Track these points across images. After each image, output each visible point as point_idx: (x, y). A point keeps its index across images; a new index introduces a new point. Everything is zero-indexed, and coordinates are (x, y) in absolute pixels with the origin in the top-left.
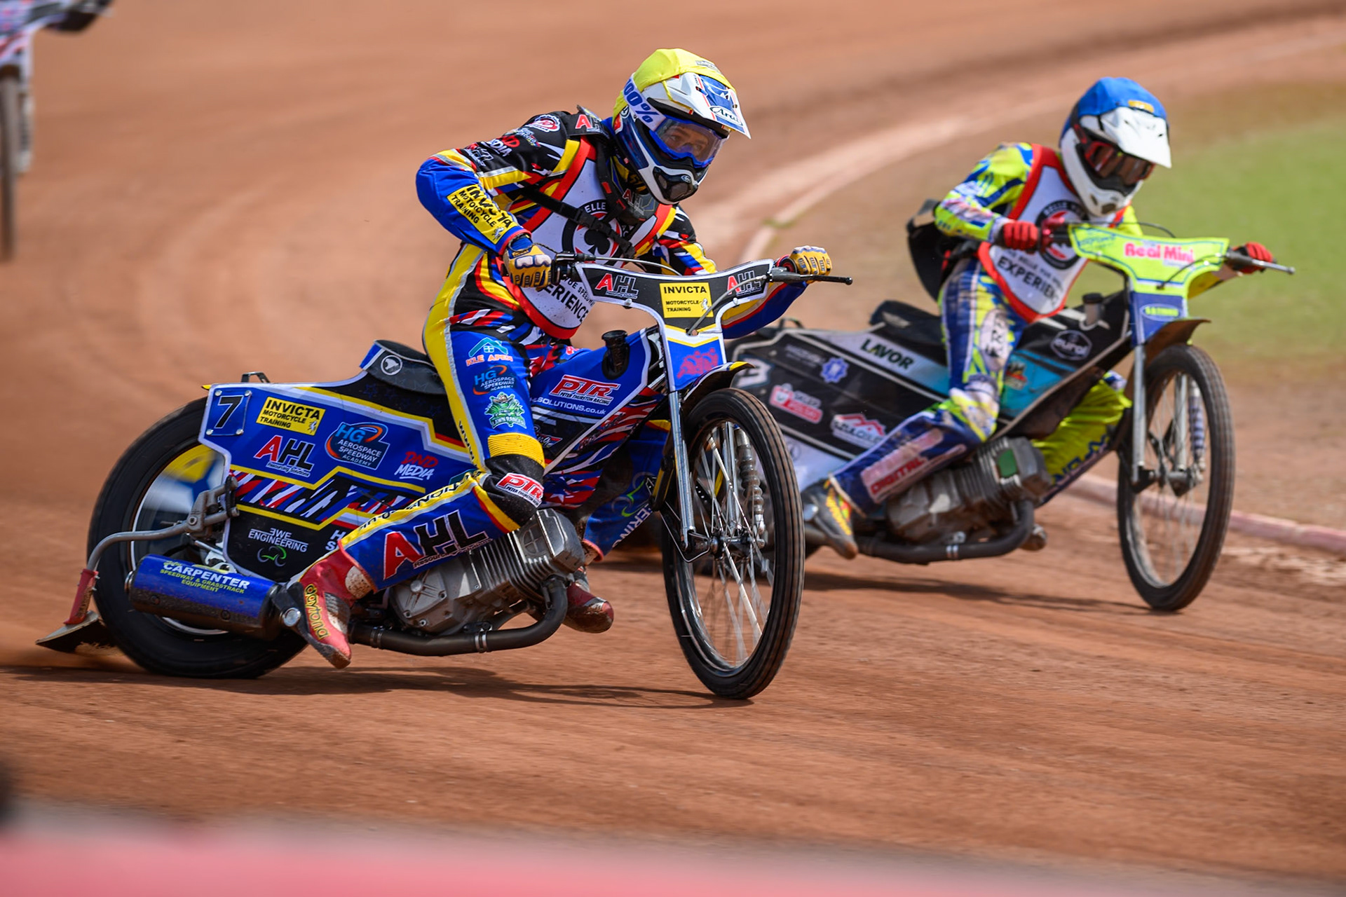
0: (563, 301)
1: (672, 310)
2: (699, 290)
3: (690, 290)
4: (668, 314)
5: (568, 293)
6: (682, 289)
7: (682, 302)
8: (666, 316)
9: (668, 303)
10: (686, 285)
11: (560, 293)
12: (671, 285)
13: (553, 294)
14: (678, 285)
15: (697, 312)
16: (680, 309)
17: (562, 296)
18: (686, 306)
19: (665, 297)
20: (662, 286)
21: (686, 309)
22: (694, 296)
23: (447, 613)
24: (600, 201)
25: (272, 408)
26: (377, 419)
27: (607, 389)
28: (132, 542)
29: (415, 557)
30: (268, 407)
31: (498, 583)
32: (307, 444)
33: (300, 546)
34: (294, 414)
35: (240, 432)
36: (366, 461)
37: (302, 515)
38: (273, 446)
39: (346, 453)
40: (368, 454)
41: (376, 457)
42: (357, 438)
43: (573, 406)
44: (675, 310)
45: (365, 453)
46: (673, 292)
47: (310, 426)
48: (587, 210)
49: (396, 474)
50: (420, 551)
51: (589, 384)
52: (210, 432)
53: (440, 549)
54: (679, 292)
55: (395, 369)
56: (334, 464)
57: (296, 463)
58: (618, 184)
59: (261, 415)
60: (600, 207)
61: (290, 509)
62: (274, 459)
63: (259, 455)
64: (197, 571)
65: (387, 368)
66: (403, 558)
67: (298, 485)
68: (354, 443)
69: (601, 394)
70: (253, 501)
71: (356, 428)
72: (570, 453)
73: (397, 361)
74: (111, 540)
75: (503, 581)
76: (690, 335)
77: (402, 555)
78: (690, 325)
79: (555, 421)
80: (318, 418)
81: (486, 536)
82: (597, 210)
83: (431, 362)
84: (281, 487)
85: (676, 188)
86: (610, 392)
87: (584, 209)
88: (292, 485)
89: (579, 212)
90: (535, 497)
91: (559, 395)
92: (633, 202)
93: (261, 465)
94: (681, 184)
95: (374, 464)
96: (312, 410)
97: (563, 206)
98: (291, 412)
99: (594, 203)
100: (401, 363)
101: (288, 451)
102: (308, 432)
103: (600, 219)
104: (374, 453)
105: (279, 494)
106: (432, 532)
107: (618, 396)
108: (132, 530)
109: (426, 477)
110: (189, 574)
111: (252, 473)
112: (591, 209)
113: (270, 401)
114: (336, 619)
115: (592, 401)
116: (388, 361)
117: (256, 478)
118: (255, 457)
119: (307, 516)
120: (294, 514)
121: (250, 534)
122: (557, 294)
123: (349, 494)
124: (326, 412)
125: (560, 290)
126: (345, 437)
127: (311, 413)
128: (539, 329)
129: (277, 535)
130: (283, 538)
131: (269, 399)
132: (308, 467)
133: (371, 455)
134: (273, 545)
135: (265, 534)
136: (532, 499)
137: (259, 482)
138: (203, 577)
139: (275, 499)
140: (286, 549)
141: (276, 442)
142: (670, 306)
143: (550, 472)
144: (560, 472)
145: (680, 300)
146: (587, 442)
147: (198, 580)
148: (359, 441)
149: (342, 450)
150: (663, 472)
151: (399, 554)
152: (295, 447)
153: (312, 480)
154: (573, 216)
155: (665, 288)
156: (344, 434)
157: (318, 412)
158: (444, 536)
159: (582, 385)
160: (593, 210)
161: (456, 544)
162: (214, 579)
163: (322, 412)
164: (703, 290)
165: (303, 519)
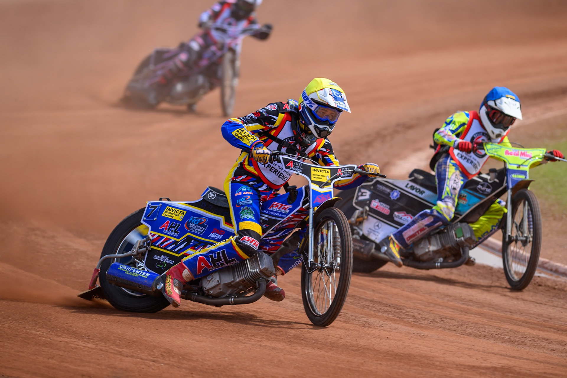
0: (277, 175)
1: (315, 177)
2: (326, 172)
3: (323, 171)
4: (313, 179)
5: (279, 172)
6: (320, 171)
7: (319, 175)
8: (312, 180)
9: (313, 175)
10: (322, 169)
11: (276, 172)
12: (316, 169)
13: (273, 173)
14: (318, 169)
15: (324, 180)
16: (318, 178)
17: (277, 173)
18: (321, 177)
19: (313, 173)
20: (312, 168)
21: (320, 178)
22: (324, 174)
23: (220, 289)
24: (292, 137)
25: (168, 210)
26: (205, 216)
27: (288, 207)
28: (115, 259)
29: (209, 266)
30: (166, 210)
31: (240, 279)
32: (178, 224)
33: (171, 262)
34: (175, 213)
35: (155, 219)
36: (199, 231)
37: (173, 251)
38: (166, 224)
39: (192, 228)
40: (200, 229)
41: (202, 230)
42: (196, 223)
43: (275, 214)
44: (316, 178)
45: (199, 228)
46: (316, 171)
47: (180, 217)
48: (287, 140)
49: (209, 237)
50: (211, 264)
51: (282, 205)
52: (144, 219)
53: (218, 264)
54: (318, 171)
55: (213, 197)
56: (187, 232)
57: (174, 231)
58: (299, 131)
59: (164, 213)
60: (292, 139)
61: (169, 248)
62: (166, 229)
63: (161, 228)
64: (131, 269)
65: (210, 197)
66: (204, 266)
67: (173, 239)
68: (195, 224)
69: (285, 209)
70: (157, 245)
71: (197, 219)
72: (271, 231)
73: (214, 194)
74: (105, 258)
75: (242, 278)
76: (321, 188)
77: (204, 265)
78: (321, 184)
79: (268, 219)
80: (183, 215)
81: (236, 260)
82: (291, 141)
83: (226, 195)
84: (168, 240)
85: (322, 133)
86: (288, 208)
87: (286, 140)
88: (171, 239)
89: (283, 142)
90: (255, 246)
91: (271, 209)
92: (305, 138)
93: (161, 231)
94: (325, 131)
95: (201, 233)
96: (182, 212)
97: (277, 139)
98: (174, 212)
99: (290, 138)
100: (216, 195)
101: (171, 226)
102: (179, 220)
103: (292, 144)
104: (202, 228)
105: (166, 242)
106: (215, 257)
107: (291, 210)
108: (116, 254)
109: (219, 238)
110: (128, 270)
111: (158, 234)
112: (288, 140)
113: (168, 208)
114: (176, 288)
115: (282, 212)
116: (211, 194)
117: (159, 236)
118: (159, 228)
119: (175, 251)
120: (170, 250)
121: (154, 257)
122: (275, 172)
123: (191, 244)
124: (186, 213)
125: (276, 171)
126: (192, 222)
127: (181, 213)
128: (266, 185)
129: (164, 258)
130: (166, 259)
131: (168, 207)
132: (177, 233)
133: (201, 229)
134: (162, 261)
135: (159, 257)
136: (253, 247)
137: (160, 238)
138: (133, 271)
139: (165, 244)
140: (166, 263)
141: (167, 223)
142: (314, 176)
143: (264, 238)
144: (267, 238)
145: (318, 175)
146: (278, 227)
147: (131, 272)
148: (197, 224)
149: (190, 227)
150: (304, 239)
151: (203, 265)
152: (174, 225)
153: (178, 238)
154: (281, 143)
155: (313, 169)
156: (192, 221)
157: (184, 212)
158: (219, 259)
159: (280, 206)
160: (289, 140)
161: (224, 262)
162: (137, 272)
163: (185, 212)
164: (328, 172)
165: (174, 252)
